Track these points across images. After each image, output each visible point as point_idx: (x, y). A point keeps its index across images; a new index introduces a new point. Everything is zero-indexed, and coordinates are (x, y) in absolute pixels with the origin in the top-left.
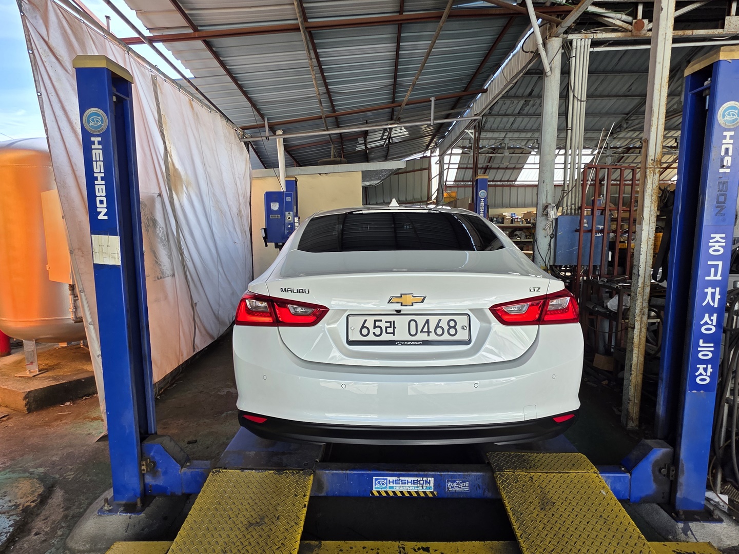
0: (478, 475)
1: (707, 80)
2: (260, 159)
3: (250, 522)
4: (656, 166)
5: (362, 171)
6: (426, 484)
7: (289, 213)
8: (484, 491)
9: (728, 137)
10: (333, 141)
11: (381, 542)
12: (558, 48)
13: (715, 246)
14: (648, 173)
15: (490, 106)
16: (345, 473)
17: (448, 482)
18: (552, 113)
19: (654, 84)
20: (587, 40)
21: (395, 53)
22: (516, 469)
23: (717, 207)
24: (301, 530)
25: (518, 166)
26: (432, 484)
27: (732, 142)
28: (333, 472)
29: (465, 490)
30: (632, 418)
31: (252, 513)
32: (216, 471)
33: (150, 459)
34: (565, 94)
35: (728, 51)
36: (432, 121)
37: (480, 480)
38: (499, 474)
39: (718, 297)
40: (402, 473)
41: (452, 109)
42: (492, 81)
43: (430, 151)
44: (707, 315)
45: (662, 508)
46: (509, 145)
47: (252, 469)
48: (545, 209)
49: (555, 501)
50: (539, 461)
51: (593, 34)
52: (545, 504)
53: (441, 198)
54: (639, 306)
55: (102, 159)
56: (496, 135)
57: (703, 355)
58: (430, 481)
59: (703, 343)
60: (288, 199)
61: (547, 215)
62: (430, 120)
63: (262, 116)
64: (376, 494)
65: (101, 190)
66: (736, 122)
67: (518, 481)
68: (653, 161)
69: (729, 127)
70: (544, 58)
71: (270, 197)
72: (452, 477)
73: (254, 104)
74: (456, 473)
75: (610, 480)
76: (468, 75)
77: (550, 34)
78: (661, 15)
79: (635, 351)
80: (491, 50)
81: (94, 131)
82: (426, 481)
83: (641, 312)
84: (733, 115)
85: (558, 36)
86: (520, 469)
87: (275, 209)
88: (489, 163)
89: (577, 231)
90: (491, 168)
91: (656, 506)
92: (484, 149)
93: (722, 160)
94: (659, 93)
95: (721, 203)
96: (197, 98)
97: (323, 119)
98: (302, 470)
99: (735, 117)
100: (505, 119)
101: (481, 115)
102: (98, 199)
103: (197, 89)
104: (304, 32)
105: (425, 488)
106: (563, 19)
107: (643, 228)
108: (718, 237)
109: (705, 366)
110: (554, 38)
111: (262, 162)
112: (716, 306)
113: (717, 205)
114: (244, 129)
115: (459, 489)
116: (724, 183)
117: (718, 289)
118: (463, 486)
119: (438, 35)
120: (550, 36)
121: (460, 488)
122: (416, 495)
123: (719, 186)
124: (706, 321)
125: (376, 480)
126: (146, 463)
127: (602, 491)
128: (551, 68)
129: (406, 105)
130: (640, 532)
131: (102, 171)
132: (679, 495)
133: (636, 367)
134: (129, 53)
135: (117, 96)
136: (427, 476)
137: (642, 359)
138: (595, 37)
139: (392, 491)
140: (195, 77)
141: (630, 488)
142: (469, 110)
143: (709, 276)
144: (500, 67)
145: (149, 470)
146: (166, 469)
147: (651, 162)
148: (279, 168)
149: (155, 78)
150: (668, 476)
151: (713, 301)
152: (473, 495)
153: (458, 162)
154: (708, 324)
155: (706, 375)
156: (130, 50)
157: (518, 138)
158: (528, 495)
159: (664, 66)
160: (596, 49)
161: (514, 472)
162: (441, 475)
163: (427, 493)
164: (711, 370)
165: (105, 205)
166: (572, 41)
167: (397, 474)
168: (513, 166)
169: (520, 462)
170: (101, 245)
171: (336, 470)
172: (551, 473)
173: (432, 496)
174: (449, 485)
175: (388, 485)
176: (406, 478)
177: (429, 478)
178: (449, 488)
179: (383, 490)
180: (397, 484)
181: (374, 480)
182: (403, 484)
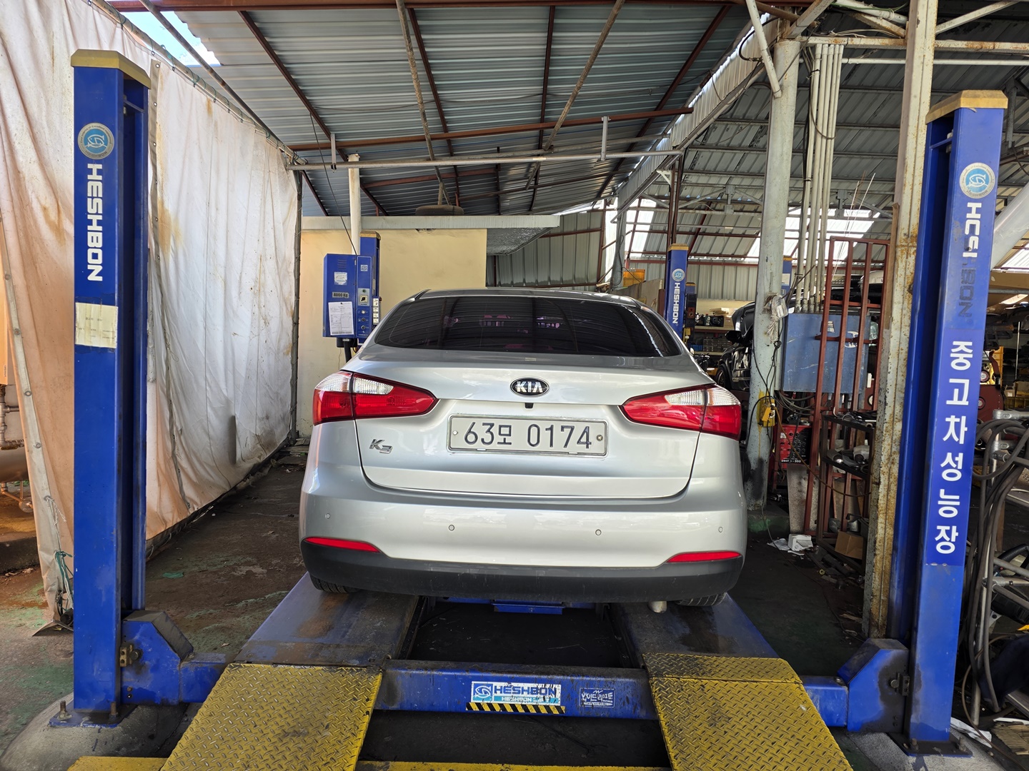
0: (628, 682)
1: (950, 132)
2: (319, 199)
3: (286, 730)
4: (910, 244)
5: (488, 229)
6: (549, 694)
7: (364, 291)
8: (635, 708)
9: (974, 210)
10: (442, 177)
11: (477, 765)
12: (793, 57)
13: (958, 358)
14: (899, 253)
15: (696, 136)
16: (430, 675)
17: (582, 692)
18: (782, 155)
19: (908, 125)
20: (838, 46)
21: (545, 47)
22: (682, 674)
23: (961, 304)
24: (360, 743)
25: (749, 232)
26: (558, 695)
27: (979, 217)
28: (411, 672)
29: (608, 704)
30: (877, 623)
31: (289, 720)
32: (237, 666)
33: (133, 646)
34: (803, 122)
35: (971, 97)
36: (603, 154)
37: (629, 690)
38: (656, 680)
39: (964, 429)
40: (515, 676)
41: (639, 135)
42: (701, 96)
43: (603, 200)
44: (949, 455)
45: (892, 738)
46: (735, 197)
47: (291, 665)
48: (768, 302)
49: (731, 716)
50: (718, 665)
51: (846, 39)
52: (717, 719)
53: (619, 279)
54: (886, 450)
55: (100, 195)
56: (714, 179)
57: (946, 512)
58: (555, 689)
59: (945, 494)
60: (364, 268)
61: (769, 311)
62: (599, 152)
63: (327, 130)
64: (475, 708)
65: (95, 239)
66: (983, 191)
67: (682, 690)
68: (906, 237)
69: (974, 197)
70: (771, 71)
71: (333, 263)
72: (589, 684)
73: (314, 112)
74: (594, 679)
75: (818, 696)
76: (660, 86)
77: (782, 35)
78: (917, 29)
79: (881, 520)
80: (696, 50)
81: (93, 155)
82: (550, 690)
83: (889, 459)
84: (980, 181)
85: (793, 39)
86: (688, 674)
87: (342, 283)
88: (702, 224)
89: (818, 338)
90: (704, 234)
91: (883, 736)
92: (692, 202)
93: (966, 239)
94: (915, 140)
95: (966, 298)
96: (223, 98)
97: (427, 142)
98: (366, 667)
99: (982, 184)
100: (728, 154)
101: (682, 149)
102: (90, 252)
103: (224, 83)
104: (402, 9)
105: (547, 700)
106: (800, 14)
107: (892, 334)
108: (962, 345)
109: (948, 528)
110: (788, 41)
111: (321, 204)
112: (962, 442)
113: (961, 301)
114: (295, 149)
115: (598, 704)
116: (970, 272)
117: (964, 418)
118: (605, 699)
119: (611, 25)
120: (781, 38)
121: (600, 701)
122: (534, 711)
123: (962, 275)
124: (949, 463)
125: (476, 686)
126: (128, 651)
127: (801, 706)
128: (781, 86)
129: (562, 126)
130: (844, 756)
131: (100, 212)
132: (914, 719)
133: (882, 544)
134: (122, 26)
135: (127, 106)
136: (552, 682)
137: (890, 532)
138: (850, 43)
139: (499, 704)
140: (222, 65)
141: (848, 709)
142: (664, 140)
143: (952, 399)
144: (711, 76)
145: (131, 662)
146: (158, 661)
147: (904, 237)
148: (349, 215)
149: (158, 66)
150: (900, 690)
151: (958, 434)
152: (619, 714)
153: (650, 222)
154: (952, 467)
155: (950, 541)
156: (125, 21)
157: (749, 186)
158: (694, 707)
159: (922, 102)
160: (853, 61)
161: (679, 678)
162: (572, 681)
163: (551, 708)
164: (957, 534)
165: (100, 261)
166: (814, 47)
167: (507, 678)
168: (740, 231)
169: (689, 666)
170: (88, 316)
171: (417, 670)
172: (733, 681)
173: (558, 713)
174: (583, 696)
175: (494, 695)
176: (521, 685)
177: (554, 686)
178: (583, 701)
179: (486, 702)
180: (507, 693)
181: (472, 687)
182: (515, 693)
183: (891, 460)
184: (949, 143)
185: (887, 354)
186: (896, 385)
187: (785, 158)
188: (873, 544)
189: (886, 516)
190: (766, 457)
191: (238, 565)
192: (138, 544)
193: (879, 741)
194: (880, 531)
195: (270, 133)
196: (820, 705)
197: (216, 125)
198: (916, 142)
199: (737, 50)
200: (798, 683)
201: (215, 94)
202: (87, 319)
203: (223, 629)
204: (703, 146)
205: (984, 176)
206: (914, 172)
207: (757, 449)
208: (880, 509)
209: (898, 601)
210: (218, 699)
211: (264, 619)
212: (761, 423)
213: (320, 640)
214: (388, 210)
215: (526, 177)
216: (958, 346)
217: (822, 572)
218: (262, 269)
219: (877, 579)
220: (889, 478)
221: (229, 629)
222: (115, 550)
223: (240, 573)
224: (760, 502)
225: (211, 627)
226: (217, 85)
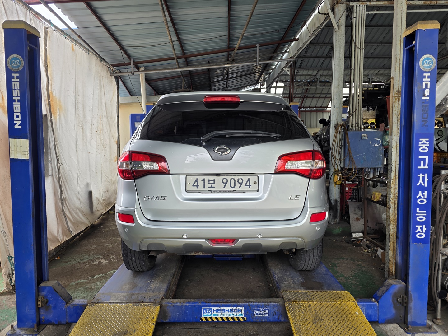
0: (275, 305)
1: (414, 41)
2: (127, 89)
6: (239, 312)
8: (279, 316)
9: (427, 77)
10: (184, 76)
12: (343, 12)
13: (422, 147)
15: (300, 51)
16: (182, 305)
20: (363, 5)
21: (228, 13)
22: (300, 300)
25: (328, 96)
26: (243, 312)
27: (429, 80)
28: (174, 304)
29: (266, 316)
30: (392, 273)
32: (92, 305)
33: (44, 298)
34: (349, 43)
35: (422, 24)
36: (258, 62)
37: (276, 308)
38: (288, 303)
39: (426, 180)
40: (222, 304)
41: (273, 53)
42: (302, 33)
43: (260, 84)
44: (420, 192)
45: (400, 326)
46: (321, 80)
47: (117, 303)
48: (336, 127)
49: (323, 318)
50: (317, 295)
51: (367, 2)
52: (317, 320)
54: (392, 193)
55: (18, 88)
56: (310, 72)
57: (420, 219)
58: (241, 309)
59: (419, 211)
62: (256, 61)
63: (129, 56)
64: (204, 320)
66: (431, 68)
67: (300, 307)
69: (426, 71)
70: (333, 19)
71: (134, 118)
72: (257, 306)
73: (122, 47)
74: (259, 304)
75: (365, 307)
76: (282, 29)
79: (392, 225)
80: (298, 11)
81: (14, 70)
82: (239, 310)
84: (429, 63)
85: (342, 3)
86: (303, 299)
88: (306, 93)
90: (307, 97)
91: (396, 325)
92: (301, 83)
93: (424, 90)
95: (425, 118)
96: (79, 43)
97: (175, 60)
98: (152, 303)
99: (430, 65)
100: (317, 60)
101: (294, 58)
102: (15, 115)
103: (79, 36)
105: (238, 315)
107: (393, 138)
108: (424, 140)
109: (421, 226)
110: (340, 5)
111: (128, 91)
112: (426, 186)
113: (422, 120)
114: (114, 66)
115: (261, 315)
116: (426, 106)
117: (426, 175)
118: (265, 313)
120: (337, 3)
121: (262, 314)
122: (232, 320)
123: (422, 108)
124: (420, 196)
125: (204, 309)
126: (41, 300)
127: (356, 312)
128: (338, 26)
129: (238, 50)
131: (19, 96)
133: (392, 236)
134: (29, 11)
135: (30, 47)
136: (240, 306)
138: (369, 4)
139: (215, 318)
140: (78, 28)
141: (379, 313)
142: (286, 54)
143: (420, 166)
144: (305, 23)
145: (43, 305)
146: (56, 304)
147: (396, 92)
148: (141, 96)
149: (47, 29)
150: (402, 304)
151: (424, 182)
152: (272, 320)
153: (282, 93)
154: (422, 197)
155: (422, 232)
156: (31, 9)
157: (327, 74)
158: (306, 315)
159: (402, 28)
160: (371, 12)
161: (298, 302)
162: (249, 305)
163: (240, 318)
164: (426, 229)
165: (20, 119)
166: (353, 6)
167: (218, 305)
168: (324, 96)
169: (304, 296)
170: (15, 145)
171: (176, 303)
172: (324, 302)
173: (243, 321)
174: (254, 312)
175: (213, 313)
176: (225, 308)
178: (255, 315)
179: (209, 317)
180: (219, 312)
181: (203, 310)
182: (223, 312)
183: (395, 197)
184: (414, 46)
185: (391, 147)
186: (396, 161)
187: (341, 59)
188: (389, 236)
189: (394, 223)
190: (339, 199)
191: (94, 259)
192: (44, 250)
193: (394, 327)
194: (392, 230)
195: (102, 59)
196: (365, 312)
197: (76, 56)
198: (400, 47)
199: (317, 10)
200: (354, 302)
201: (75, 42)
202: (15, 146)
203: (87, 289)
204: (304, 56)
205: (431, 61)
206: (400, 62)
207: (334, 196)
208: (391, 220)
209: (400, 262)
210: (84, 320)
212: (334, 183)
213: (131, 291)
214: (159, 93)
215: (222, 74)
216: (422, 141)
217: (366, 251)
218: (101, 122)
219: (391, 252)
220: (394, 205)
221: (90, 289)
222: (33, 253)
223: (95, 263)
224: (337, 220)
225: (82, 288)
226: (76, 37)
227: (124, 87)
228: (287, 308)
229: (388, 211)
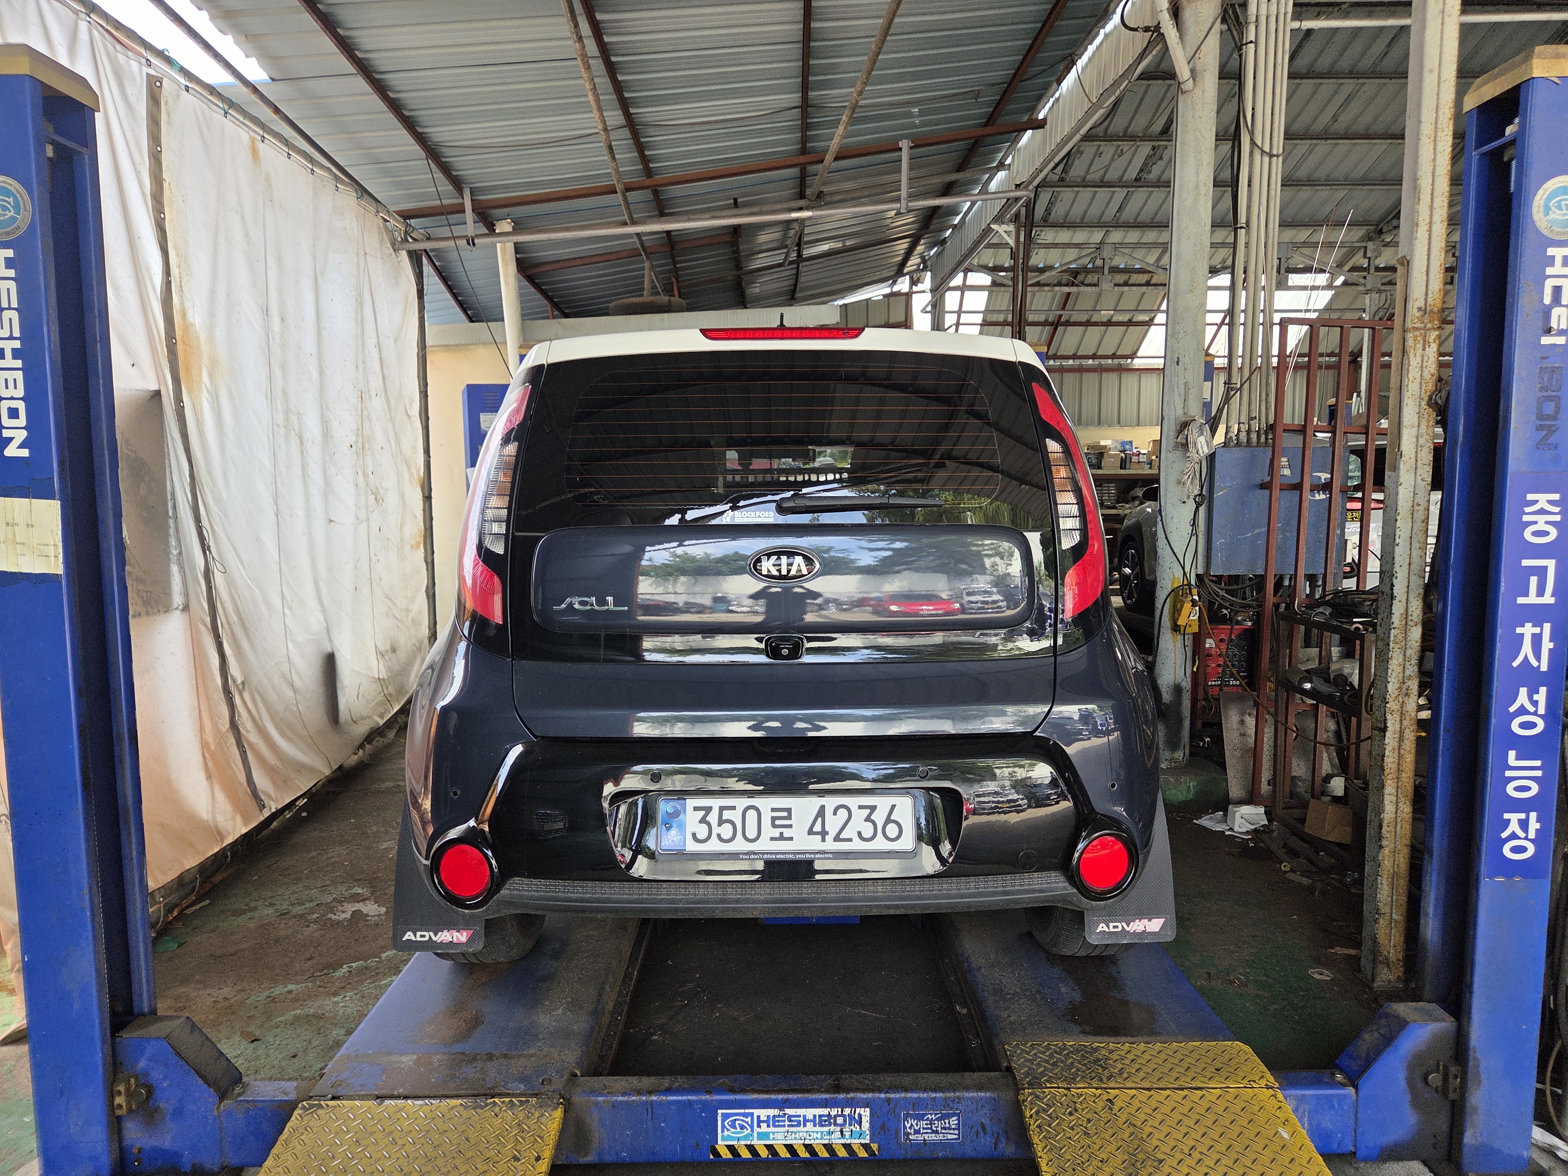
0: (982, 1098)
1: (1511, 123)
2: (455, 296)
4: (1429, 326)
6: (850, 1125)
8: (997, 1141)
9: (1559, 261)
10: (648, 251)
12: (1211, 21)
13: (1536, 523)
14: (1410, 342)
15: (1052, 165)
16: (646, 1102)
17: (905, 1119)
18: (1197, 187)
19: (1420, 122)
21: (802, 26)
22: (1073, 1081)
23: (1540, 428)
25: (1139, 317)
26: (866, 1125)
28: (613, 1099)
29: (950, 1137)
30: (1387, 959)
32: (311, 1106)
33: (136, 1079)
34: (1230, 133)
35: (1550, 57)
36: (904, 203)
37: (986, 1110)
39: (1547, 645)
40: (790, 1096)
41: (958, 171)
42: (1057, 100)
43: (907, 278)
44: (1524, 691)
45: (1431, 1170)
46: (1115, 263)
47: (407, 1098)
48: (1180, 432)
49: (1163, 1158)
50: (1133, 1061)
52: (1138, 1166)
54: (1395, 674)
56: (1079, 236)
57: (1518, 789)
58: (860, 1116)
59: (1518, 758)
61: (1185, 446)
62: (898, 199)
63: (457, 183)
64: (726, 1154)
65: (11, 382)
67: (1076, 1110)
68: (1420, 313)
69: (1558, 238)
70: (1175, 46)
71: (478, 398)
72: (916, 1104)
73: (432, 152)
74: (925, 1095)
75: (1307, 1107)
76: (992, 85)
79: (1390, 789)
80: (1049, 21)
82: (851, 1117)
83: (1400, 688)
86: (1083, 1080)
88: (1064, 308)
89: (1264, 486)
90: (1068, 323)
91: (1417, 1165)
92: (1047, 274)
93: (1547, 312)
94: (1431, 146)
95: (1548, 418)
96: (278, 136)
97: (618, 198)
98: (535, 1095)
100: (1103, 194)
101: (1030, 187)
102: (5, 405)
103: (277, 111)
105: (847, 1134)
107: (1401, 480)
108: (1543, 499)
109: (1523, 816)
111: (461, 304)
112: (1544, 668)
113: (1539, 423)
114: (407, 215)
115: (933, 1137)
116: (1553, 371)
117: (1547, 627)
118: (945, 1128)
121: (937, 1132)
122: (825, 1154)
123: (1540, 377)
124: (1522, 706)
125: (725, 1117)
126: (128, 1090)
127: (1280, 1130)
128: (1193, 71)
129: (835, 159)
131: (17, 333)
132: (1469, 1138)
133: (1391, 829)
134: (89, 17)
135: (54, 143)
136: (853, 1104)
137: (1406, 809)
139: (765, 1145)
140: (273, 80)
141: (1356, 1124)
142: (1001, 174)
143: (1526, 594)
144: (1072, 64)
145: (133, 1108)
146: (181, 1101)
148: (503, 320)
149: (158, 84)
150: (1443, 1092)
151: (1538, 657)
152: (970, 1152)
153: (983, 309)
154: (1528, 711)
155: (1526, 838)
156: (92, 9)
157: (1136, 243)
158: (1099, 1143)
159: (1443, 79)
160: (1307, 24)
161: (1068, 1089)
162: (889, 1100)
163: (855, 1147)
164: (1538, 826)
165: (23, 421)
166: (1244, 4)
167: (776, 1100)
168: (1126, 317)
169: (1085, 1065)
170: (10, 521)
171: (624, 1094)
172: (1160, 1089)
173: (866, 1155)
174: (908, 1126)
175: (756, 1130)
176: (801, 1112)
177: (858, 1110)
178: (909, 1134)
179: (743, 1143)
180: (779, 1126)
181: (719, 1118)
182: (792, 1126)
184: (1512, 143)
185: (1393, 513)
187: (1202, 192)
188: (1377, 830)
189: (1398, 783)
190: (1185, 681)
193: (1409, 1173)
194: (1389, 808)
195: (363, 192)
196: (1309, 1119)
197: (268, 180)
198: (1435, 149)
199: (1118, 15)
200: (1272, 1088)
201: (264, 131)
202: (8, 524)
203: (308, 1020)
204: (1062, 182)
206: (1432, 202)
207: (1172, 671)
208: (1387, 771)
209: (1435, 938)
211: (377, 998)
212: (1176, 628)
213: (458, 1047)
214: (568, 308)
215: (783, 245)
217: (1285, 867)
218: (365, 413)
220: (1401, 721)
221: (321, 1017)
222: (89, 920)
223: (343, 916)
224: (1179, 755)
225: (289, 1016)
226: (265, 114)
227: (442, 287)
228: (1028, 1114)
229: (1378, 738)
